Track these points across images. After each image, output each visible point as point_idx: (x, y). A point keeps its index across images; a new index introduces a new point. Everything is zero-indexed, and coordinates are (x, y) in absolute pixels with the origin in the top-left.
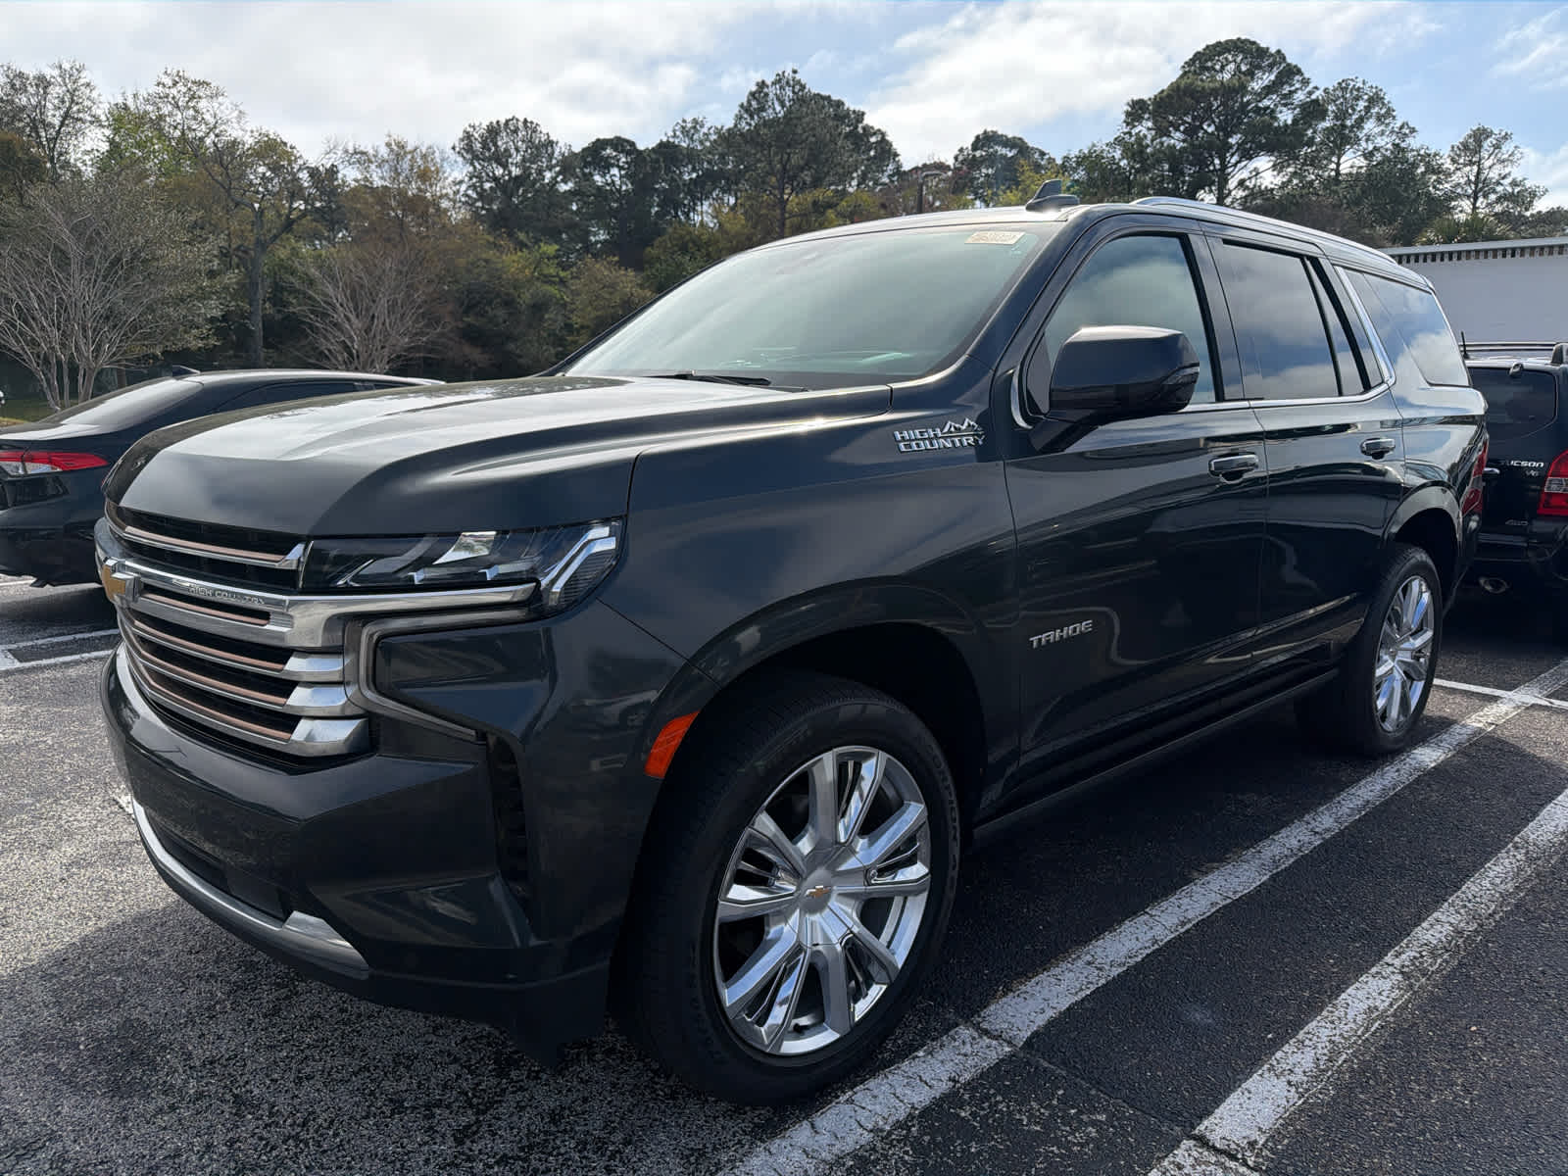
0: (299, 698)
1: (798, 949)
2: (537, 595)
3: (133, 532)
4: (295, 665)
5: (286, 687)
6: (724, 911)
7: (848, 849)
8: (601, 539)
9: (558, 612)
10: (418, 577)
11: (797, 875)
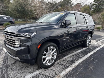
0: (16, 43)
1: (48, 59)
2: (31, 37)
3: (5, 32)
4: (15, 41)
5: (15, 42)
6: (43, 58)
7: (51, 53)
8: (35, 33)
9: (32, 38)
10: (23, 36)
11: (47, 55)
